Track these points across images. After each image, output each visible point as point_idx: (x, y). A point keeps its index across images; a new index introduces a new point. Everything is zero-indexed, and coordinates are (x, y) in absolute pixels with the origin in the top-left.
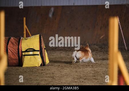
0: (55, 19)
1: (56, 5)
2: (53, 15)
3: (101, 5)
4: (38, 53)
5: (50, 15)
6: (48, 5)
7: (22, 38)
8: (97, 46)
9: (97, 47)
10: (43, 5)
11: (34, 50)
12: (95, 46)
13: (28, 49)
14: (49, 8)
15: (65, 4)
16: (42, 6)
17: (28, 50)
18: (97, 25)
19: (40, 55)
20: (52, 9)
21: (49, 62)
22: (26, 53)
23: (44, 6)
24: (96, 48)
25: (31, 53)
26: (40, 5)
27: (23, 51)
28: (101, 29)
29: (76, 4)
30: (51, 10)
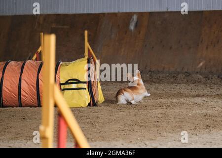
0: (139, 33)
1: (141, 11)
2: (136, 26)
3: (208, 11)
4: (85, 86)
5: (132, 27)
6: (129, 11)
7: (61, 63)
8: (201, 74)
9: (201, 77)
10: (121, 11)
11: (79, 82)
12: (198, 75)
13: (69, 80)
14: (129, 15)
15: (153, 10)
16: (119, 13)
17: (70, 82)
18: (202, 42)
19: (87, 89)
20: (135, 17)
21: (104, 100)
22: (67, 86)
23: (122, 13)
24: (199, 79)
25: (74, 86)
26: (116, 11)
27: (61, 83)
28: (207, 48)
29: (170, 10)
30: (133, 19)
